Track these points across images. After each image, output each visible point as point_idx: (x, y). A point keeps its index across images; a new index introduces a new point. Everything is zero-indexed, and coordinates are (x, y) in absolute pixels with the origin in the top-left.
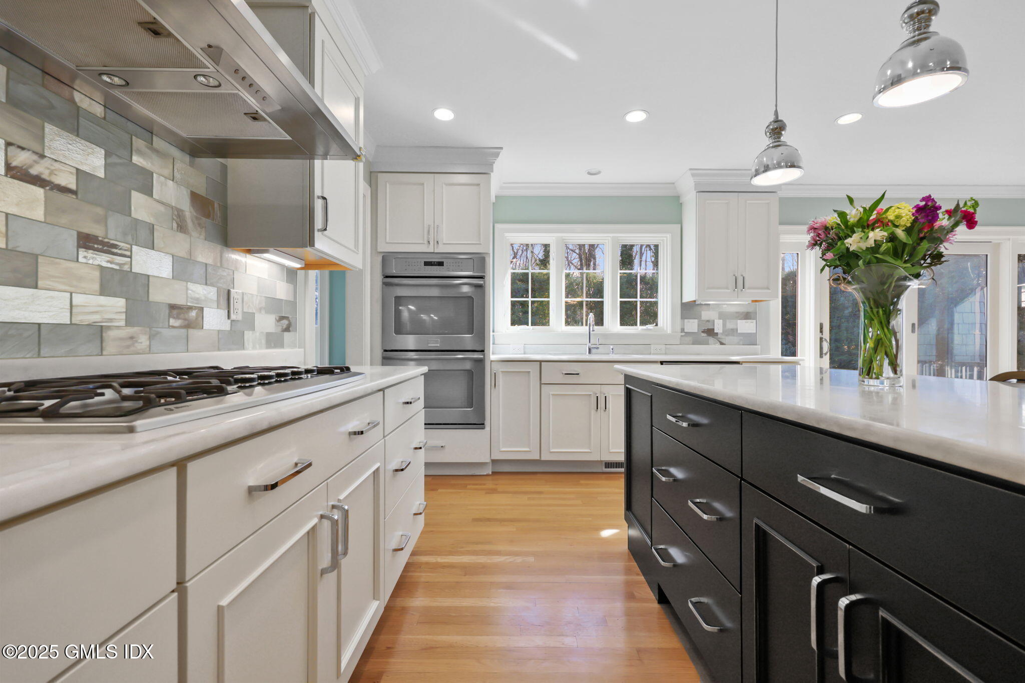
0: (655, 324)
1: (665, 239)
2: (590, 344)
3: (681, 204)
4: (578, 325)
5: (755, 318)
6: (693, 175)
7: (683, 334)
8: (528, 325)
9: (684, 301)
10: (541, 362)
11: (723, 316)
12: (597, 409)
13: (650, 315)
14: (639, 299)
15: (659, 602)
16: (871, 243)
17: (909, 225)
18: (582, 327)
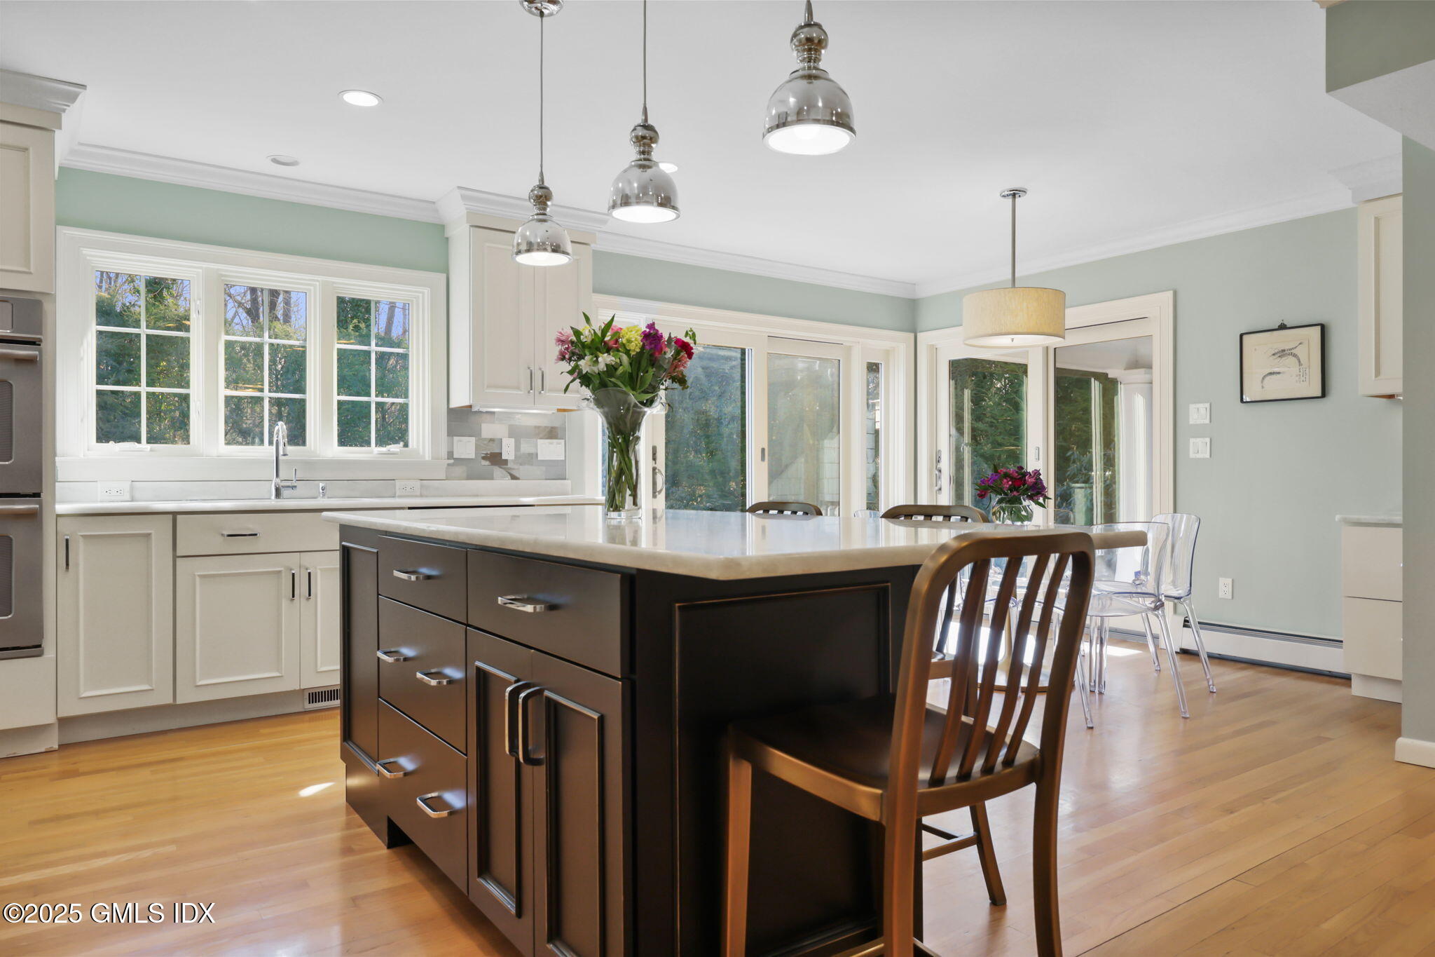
0: (402, 444)
1: (421, 295)
2: (278, 480)
3: (447, 239)
4: (253, 443)
5: (563, 438)
6: (464, 197)
7: (452, 461)
8: (139, 441)
9: (453, 405)
10: (175, 514)
11: (515, 433)
12: (293, 596)
13: (394, 429)
14: (373, 399)
15: (389, 847)
16: (602, 366)
17: (638, 350)
18: (261, 447)
